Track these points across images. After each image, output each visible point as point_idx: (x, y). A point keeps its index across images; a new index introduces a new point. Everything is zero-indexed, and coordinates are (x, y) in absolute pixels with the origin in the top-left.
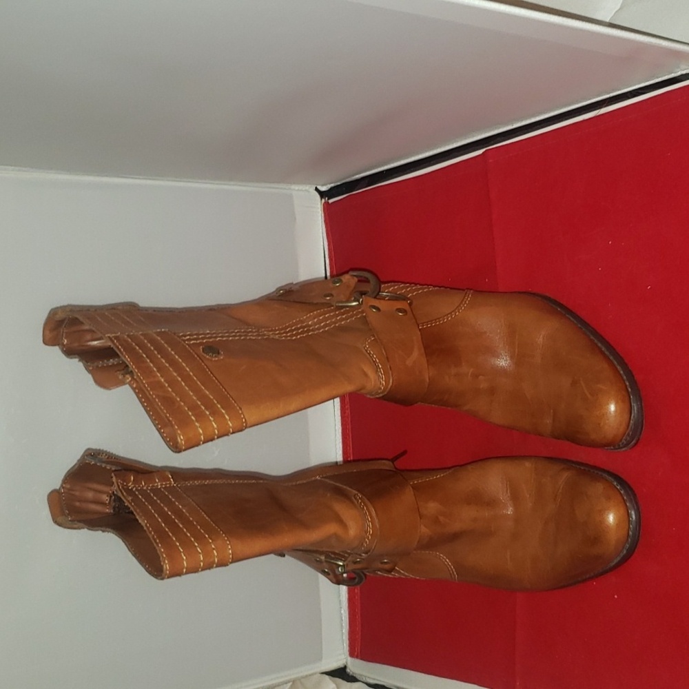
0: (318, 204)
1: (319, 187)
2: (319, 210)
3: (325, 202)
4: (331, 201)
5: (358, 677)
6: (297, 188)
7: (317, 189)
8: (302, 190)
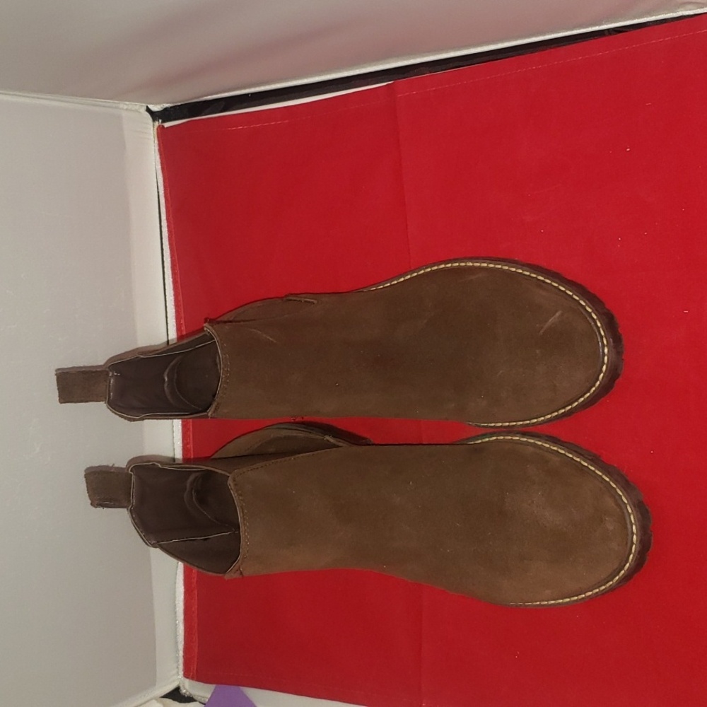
0: (150, 130)
1: (150, 107)
2: (152, 137)
3: (159, 126)
4: (167, 125)
5: (195, 698)
6: (125, 107)
7: (148, 110)
8: (131, 110)
